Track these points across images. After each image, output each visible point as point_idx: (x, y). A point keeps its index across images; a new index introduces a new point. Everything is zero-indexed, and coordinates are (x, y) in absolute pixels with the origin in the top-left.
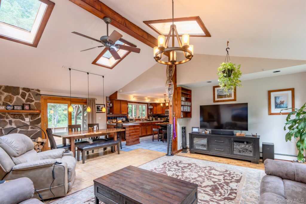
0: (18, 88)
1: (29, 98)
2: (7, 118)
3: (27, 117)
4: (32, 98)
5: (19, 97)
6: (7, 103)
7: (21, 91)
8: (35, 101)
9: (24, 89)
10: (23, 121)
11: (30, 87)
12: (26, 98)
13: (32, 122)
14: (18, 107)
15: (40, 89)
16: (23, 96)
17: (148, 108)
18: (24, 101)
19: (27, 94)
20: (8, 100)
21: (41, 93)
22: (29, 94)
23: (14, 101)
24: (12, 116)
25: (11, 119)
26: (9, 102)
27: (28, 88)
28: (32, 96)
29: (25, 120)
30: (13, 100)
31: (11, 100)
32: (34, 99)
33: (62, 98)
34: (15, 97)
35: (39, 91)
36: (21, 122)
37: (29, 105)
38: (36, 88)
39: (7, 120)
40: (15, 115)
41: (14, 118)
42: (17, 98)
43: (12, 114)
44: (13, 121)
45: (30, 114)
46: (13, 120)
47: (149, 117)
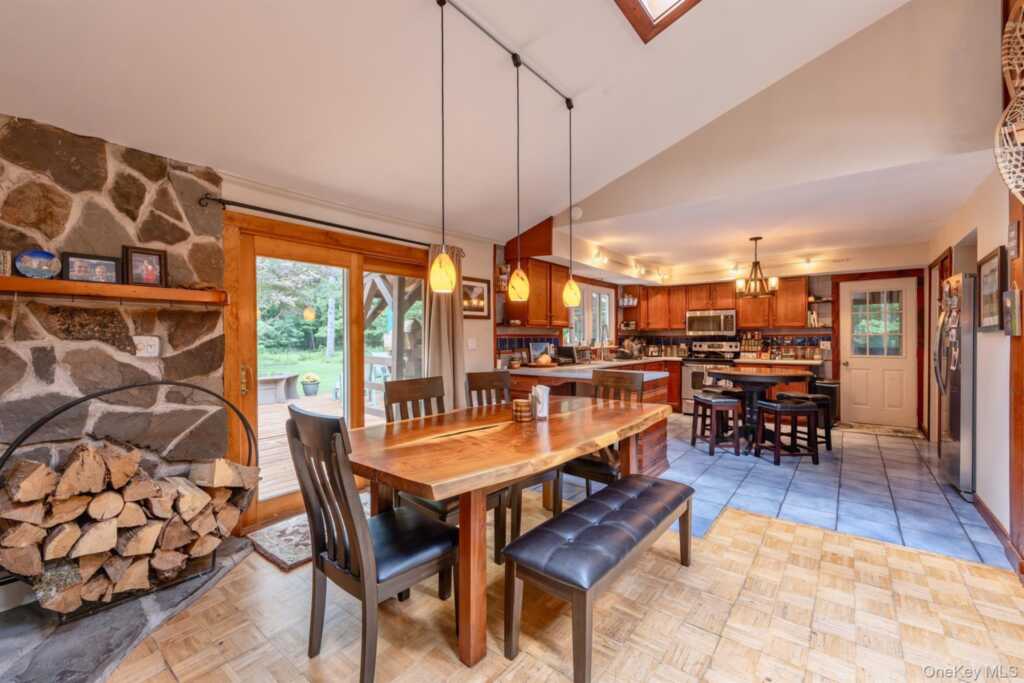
0: (96, 145)
1: (160, 217)
2: (22, 333)
3: (147, 330)
4: (179, 218)
5: (104, 200)
6: (23, 236)
7: (113, 168)
8: (195, 239)
9: (131, 156)
10: (123, 357)
11: (170, 154)
12: (144, 212)
13: (173, 358)
14: (95, 266)
15: (220, 172)
16: (127, 197)
17: (617, 307)
18: (131, 229)
19: (152, 189)
20: (33, 217)
21: (227, 192)
22: (163, 193)
23: (69, 226)
24: (55, 321)
25: (47, 340)
26: (36, 225)
27: (153, 157)
28: (178, 206)
29: (133, 351)
30: (66, 217)
31: (47, 219)
32: (186, 225)
33: (327, 233)
34: (77, 203)
35: (216, 180)
36: (110, 358)
37: (162, 257)
38: (201, 162)
39: (23, 350)
40: (72, 312)
41: (68, 333)
42: (90, 207)
43: (55, 310)
44: (59, 354)
45: (163, 315)
46: (61, 347)
47: (620, 341)
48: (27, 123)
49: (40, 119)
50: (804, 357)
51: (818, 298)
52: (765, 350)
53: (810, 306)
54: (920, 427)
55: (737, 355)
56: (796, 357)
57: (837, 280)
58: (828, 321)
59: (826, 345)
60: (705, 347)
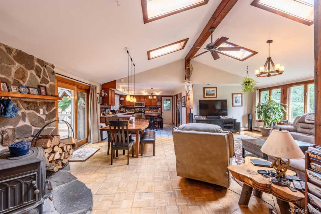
0: (32, 57)
1: (44, 77)
2: (19, 108)
3: (42, 107)
4: (48, 77)
5: (34, 73)
6: (19, 82)
7: (36, 64)
8: (50, 83)
9: (39, 60)
10: (38, 114)
11: (46, 60)
12: (41, 76)
13: (48, 114)
14: (34, 90)
15: (55, 65)
16: (38, 72)
17: (119, 100)
18: (39, 80)
19: (42, 70)
20: (21, 77)
21: (56, 70)
22: (44, 71)
23: (27, 79)
24: (25, 105)
25: (24, 110)
26: (22, 79)
27: (42, 61)
28: (47, 74)
29: (40, 113)
30: (27, 77)
32: (49, 79)
33: (73, 81)
34: (29, 72)
35: (53, 67)
36: (36, 114)
38: (51, 63)
39: (20, 113)
40: (29, 103)
41: (28, 108)
42: (32, 74)
43: (26, 102)
44: (26, 114)
45: (45, 103)
46: (27, 112)
47: (120, 109)
48: (20, 51)
49: (23, 51)
50: (156, 111)
51: (159, 100)
52: (150, 110)
53: (157, 101)
54: (173, 123)
55: (145, 111)
56: (155, 111)
57: (161, 96)
58: (160, 104)
59: (160, 109)
60: (138, 110)
